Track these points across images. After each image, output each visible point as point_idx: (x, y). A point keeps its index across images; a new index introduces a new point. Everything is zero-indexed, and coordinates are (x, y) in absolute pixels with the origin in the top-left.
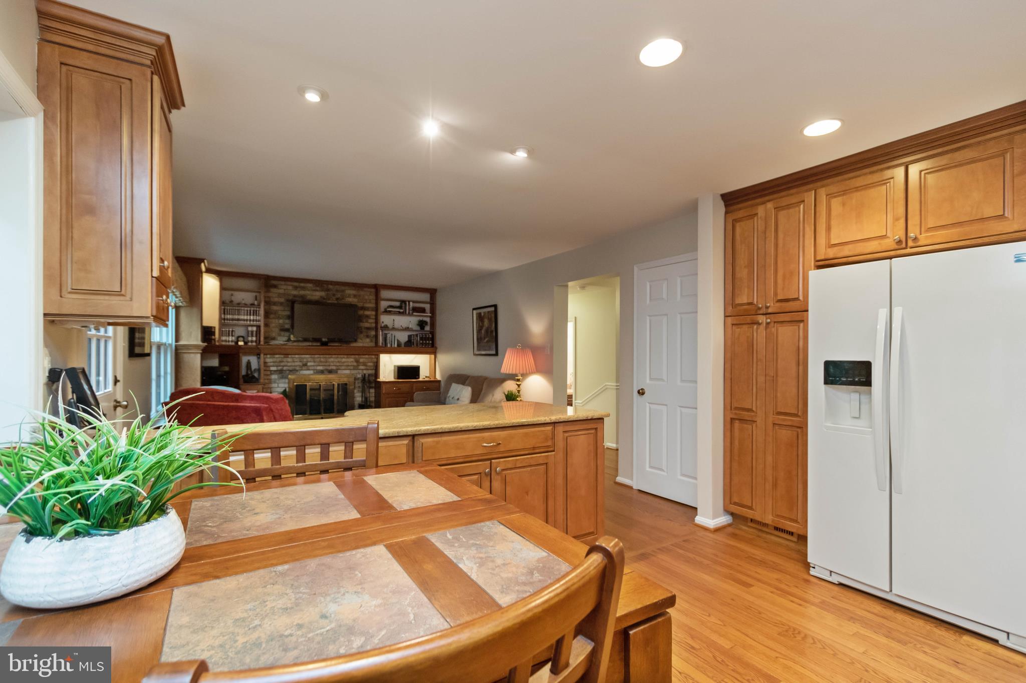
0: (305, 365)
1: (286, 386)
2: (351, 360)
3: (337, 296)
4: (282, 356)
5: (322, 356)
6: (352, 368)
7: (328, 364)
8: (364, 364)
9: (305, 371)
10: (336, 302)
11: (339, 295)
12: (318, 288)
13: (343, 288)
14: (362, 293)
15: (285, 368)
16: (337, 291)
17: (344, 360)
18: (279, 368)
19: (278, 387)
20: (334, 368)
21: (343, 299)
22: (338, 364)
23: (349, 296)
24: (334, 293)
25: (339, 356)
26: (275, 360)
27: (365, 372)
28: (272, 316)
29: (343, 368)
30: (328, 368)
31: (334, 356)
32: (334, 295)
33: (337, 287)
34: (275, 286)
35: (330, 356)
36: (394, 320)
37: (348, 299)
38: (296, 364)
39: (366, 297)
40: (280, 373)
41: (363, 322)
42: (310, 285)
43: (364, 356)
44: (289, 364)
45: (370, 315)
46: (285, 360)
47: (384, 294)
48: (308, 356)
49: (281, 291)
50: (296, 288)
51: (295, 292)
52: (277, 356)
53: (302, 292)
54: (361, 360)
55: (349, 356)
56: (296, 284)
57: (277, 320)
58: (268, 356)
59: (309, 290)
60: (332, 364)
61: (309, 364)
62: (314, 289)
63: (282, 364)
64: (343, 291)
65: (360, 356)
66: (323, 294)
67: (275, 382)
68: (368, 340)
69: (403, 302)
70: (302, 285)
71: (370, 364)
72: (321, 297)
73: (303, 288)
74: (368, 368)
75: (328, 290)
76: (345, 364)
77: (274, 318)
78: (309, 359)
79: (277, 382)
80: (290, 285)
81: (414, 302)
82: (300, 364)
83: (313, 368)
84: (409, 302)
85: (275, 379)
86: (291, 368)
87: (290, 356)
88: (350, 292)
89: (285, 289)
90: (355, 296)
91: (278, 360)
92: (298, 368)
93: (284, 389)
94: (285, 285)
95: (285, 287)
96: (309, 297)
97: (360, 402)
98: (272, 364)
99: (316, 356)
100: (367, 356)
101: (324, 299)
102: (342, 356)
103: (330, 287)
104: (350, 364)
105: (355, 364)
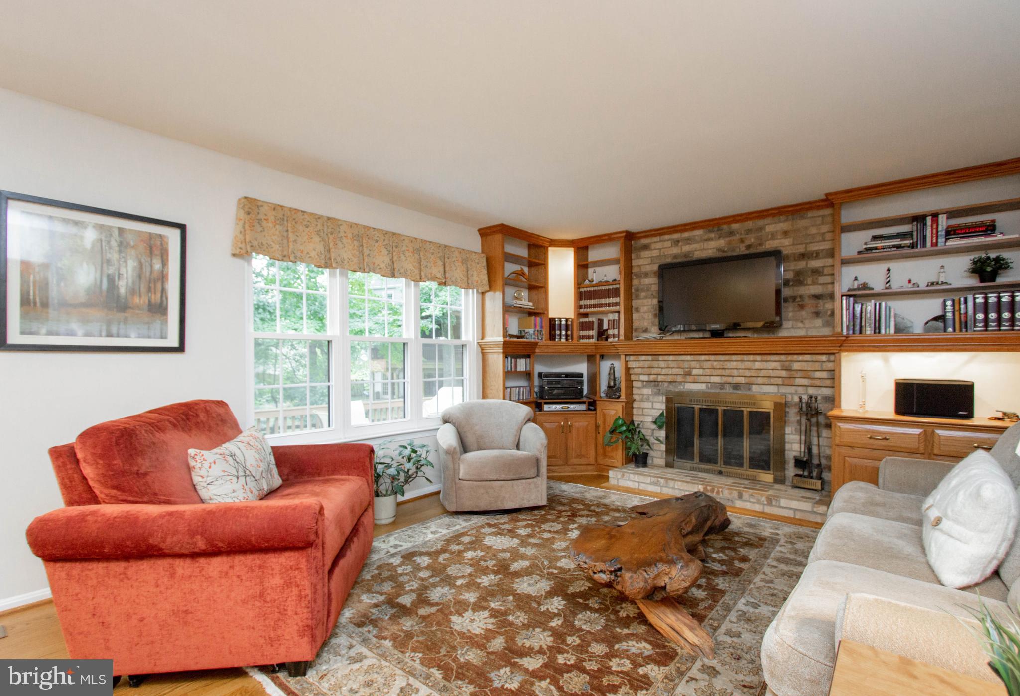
0: (689, 374)
1: (664, 407)
2: (773, 365)
3: (747, 242)
4: (650, 358)
5: (712, 358)
6: (780, 381)
7: (727, 372)
8: (806, 374)
9: (692, 384)
10: (747, 252)
11: (751, 239)
12: (712, 235)
13: (760, 223)
14: (802, 223)
15: (660, 378)
16: (749, 231)
17: (757, 365)
18: (652, 377)
19: (653, 408)
20: (742, 380)
21: (760, 244)
22: (747, 373)
23: (773, 236)
24: (742, 236)
25: (745, 357)
26: (641, 364)
27: (811, 391)
28: (643, 295)
29: (760, 380)
30: (730, 379)
31: (734, 357)
32: (742, 241)
33: (749, 224)
34: (646, 247)
35: (727, 357)
36: (888, 270)
37: (771, 242)
38: (675, 371)
39: (813, 230)
40: (655, 386)
41: (807, 285)
42: (698, 233)
43: (801, 358)
44: (664, 371)
45: (823, 267)
46: (655, 364)
47: (851, 214)
48: (689, 358)
49: (655, 253)
50: (676, 242)
51: (676, 250)
52: (643, 358)
53: (686, 248)
54: (796, 366)
55: (765, 357)
56: (676, 236)
57: (650, 300)
58: (632, 358)
59: (697, 242)
60: (735, 372)
61: (695, 372)
62: (706, 237)
63: (654, 371)
64: (761, 229)
65: (790, 358)
66: (722, 243)
67: (648, 400)
68: (818, 322)
69: (919, 219)
70: (686, 235)
71: (818, 374)
72: (719, 250)
73: (688, 241)
74: (817, 382)
75: (731, 233)
76: (763, 373)
77: (646, 298)
78: (693, 364)
79: (651, 397)
80: (668, 240)
81: (952, 214)
82: (681, 371)
83: (703, 379)
84: (935, 216)
85: (648, 395)
86: (669, 378)
87: (661, 358)
88: (772, 226)
89: (660, 249)
90: (786, 233)
91: (647, 364)
92: (679, 379)
93: (661, 411)
94: (660, 241)
95: (659, 245)
96: (698, 255)
97: (797, 454)
98: (640, 371)
99: (703, 358)
100: (808, 357)
101: (724, 251)
102: (751, 357)
103: (735, 226)
104: (772, 373)
105: (784, 373)
